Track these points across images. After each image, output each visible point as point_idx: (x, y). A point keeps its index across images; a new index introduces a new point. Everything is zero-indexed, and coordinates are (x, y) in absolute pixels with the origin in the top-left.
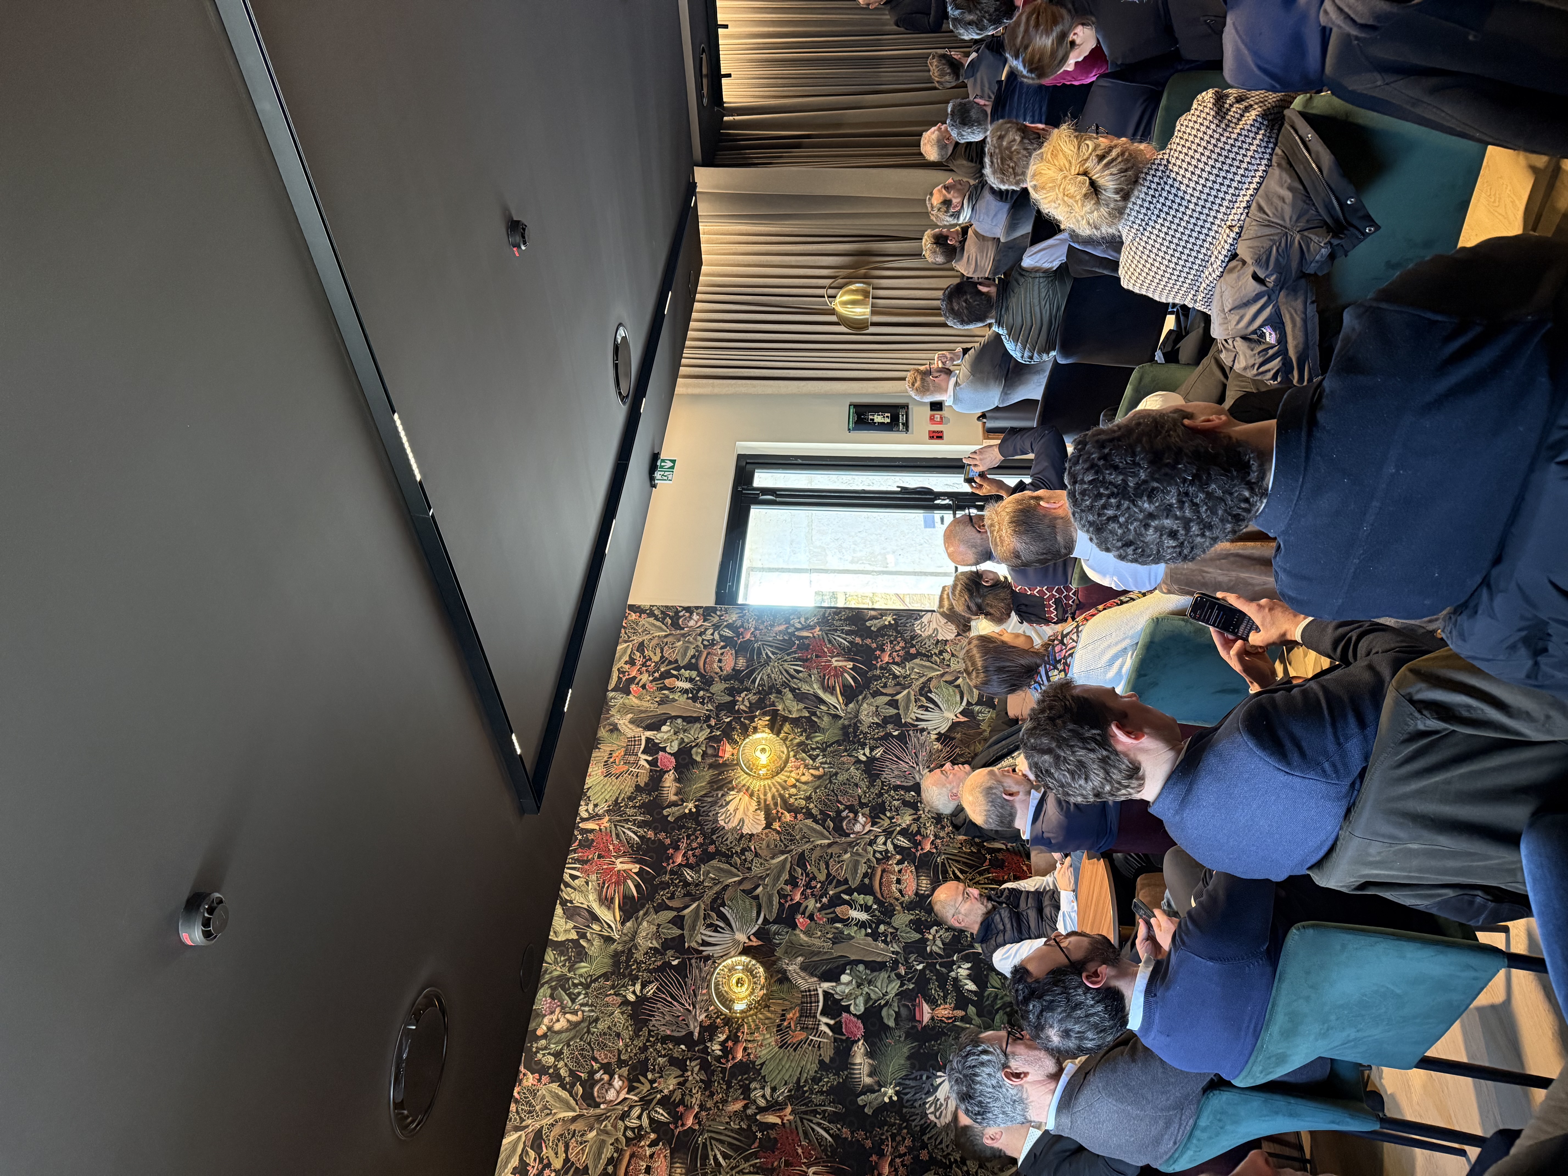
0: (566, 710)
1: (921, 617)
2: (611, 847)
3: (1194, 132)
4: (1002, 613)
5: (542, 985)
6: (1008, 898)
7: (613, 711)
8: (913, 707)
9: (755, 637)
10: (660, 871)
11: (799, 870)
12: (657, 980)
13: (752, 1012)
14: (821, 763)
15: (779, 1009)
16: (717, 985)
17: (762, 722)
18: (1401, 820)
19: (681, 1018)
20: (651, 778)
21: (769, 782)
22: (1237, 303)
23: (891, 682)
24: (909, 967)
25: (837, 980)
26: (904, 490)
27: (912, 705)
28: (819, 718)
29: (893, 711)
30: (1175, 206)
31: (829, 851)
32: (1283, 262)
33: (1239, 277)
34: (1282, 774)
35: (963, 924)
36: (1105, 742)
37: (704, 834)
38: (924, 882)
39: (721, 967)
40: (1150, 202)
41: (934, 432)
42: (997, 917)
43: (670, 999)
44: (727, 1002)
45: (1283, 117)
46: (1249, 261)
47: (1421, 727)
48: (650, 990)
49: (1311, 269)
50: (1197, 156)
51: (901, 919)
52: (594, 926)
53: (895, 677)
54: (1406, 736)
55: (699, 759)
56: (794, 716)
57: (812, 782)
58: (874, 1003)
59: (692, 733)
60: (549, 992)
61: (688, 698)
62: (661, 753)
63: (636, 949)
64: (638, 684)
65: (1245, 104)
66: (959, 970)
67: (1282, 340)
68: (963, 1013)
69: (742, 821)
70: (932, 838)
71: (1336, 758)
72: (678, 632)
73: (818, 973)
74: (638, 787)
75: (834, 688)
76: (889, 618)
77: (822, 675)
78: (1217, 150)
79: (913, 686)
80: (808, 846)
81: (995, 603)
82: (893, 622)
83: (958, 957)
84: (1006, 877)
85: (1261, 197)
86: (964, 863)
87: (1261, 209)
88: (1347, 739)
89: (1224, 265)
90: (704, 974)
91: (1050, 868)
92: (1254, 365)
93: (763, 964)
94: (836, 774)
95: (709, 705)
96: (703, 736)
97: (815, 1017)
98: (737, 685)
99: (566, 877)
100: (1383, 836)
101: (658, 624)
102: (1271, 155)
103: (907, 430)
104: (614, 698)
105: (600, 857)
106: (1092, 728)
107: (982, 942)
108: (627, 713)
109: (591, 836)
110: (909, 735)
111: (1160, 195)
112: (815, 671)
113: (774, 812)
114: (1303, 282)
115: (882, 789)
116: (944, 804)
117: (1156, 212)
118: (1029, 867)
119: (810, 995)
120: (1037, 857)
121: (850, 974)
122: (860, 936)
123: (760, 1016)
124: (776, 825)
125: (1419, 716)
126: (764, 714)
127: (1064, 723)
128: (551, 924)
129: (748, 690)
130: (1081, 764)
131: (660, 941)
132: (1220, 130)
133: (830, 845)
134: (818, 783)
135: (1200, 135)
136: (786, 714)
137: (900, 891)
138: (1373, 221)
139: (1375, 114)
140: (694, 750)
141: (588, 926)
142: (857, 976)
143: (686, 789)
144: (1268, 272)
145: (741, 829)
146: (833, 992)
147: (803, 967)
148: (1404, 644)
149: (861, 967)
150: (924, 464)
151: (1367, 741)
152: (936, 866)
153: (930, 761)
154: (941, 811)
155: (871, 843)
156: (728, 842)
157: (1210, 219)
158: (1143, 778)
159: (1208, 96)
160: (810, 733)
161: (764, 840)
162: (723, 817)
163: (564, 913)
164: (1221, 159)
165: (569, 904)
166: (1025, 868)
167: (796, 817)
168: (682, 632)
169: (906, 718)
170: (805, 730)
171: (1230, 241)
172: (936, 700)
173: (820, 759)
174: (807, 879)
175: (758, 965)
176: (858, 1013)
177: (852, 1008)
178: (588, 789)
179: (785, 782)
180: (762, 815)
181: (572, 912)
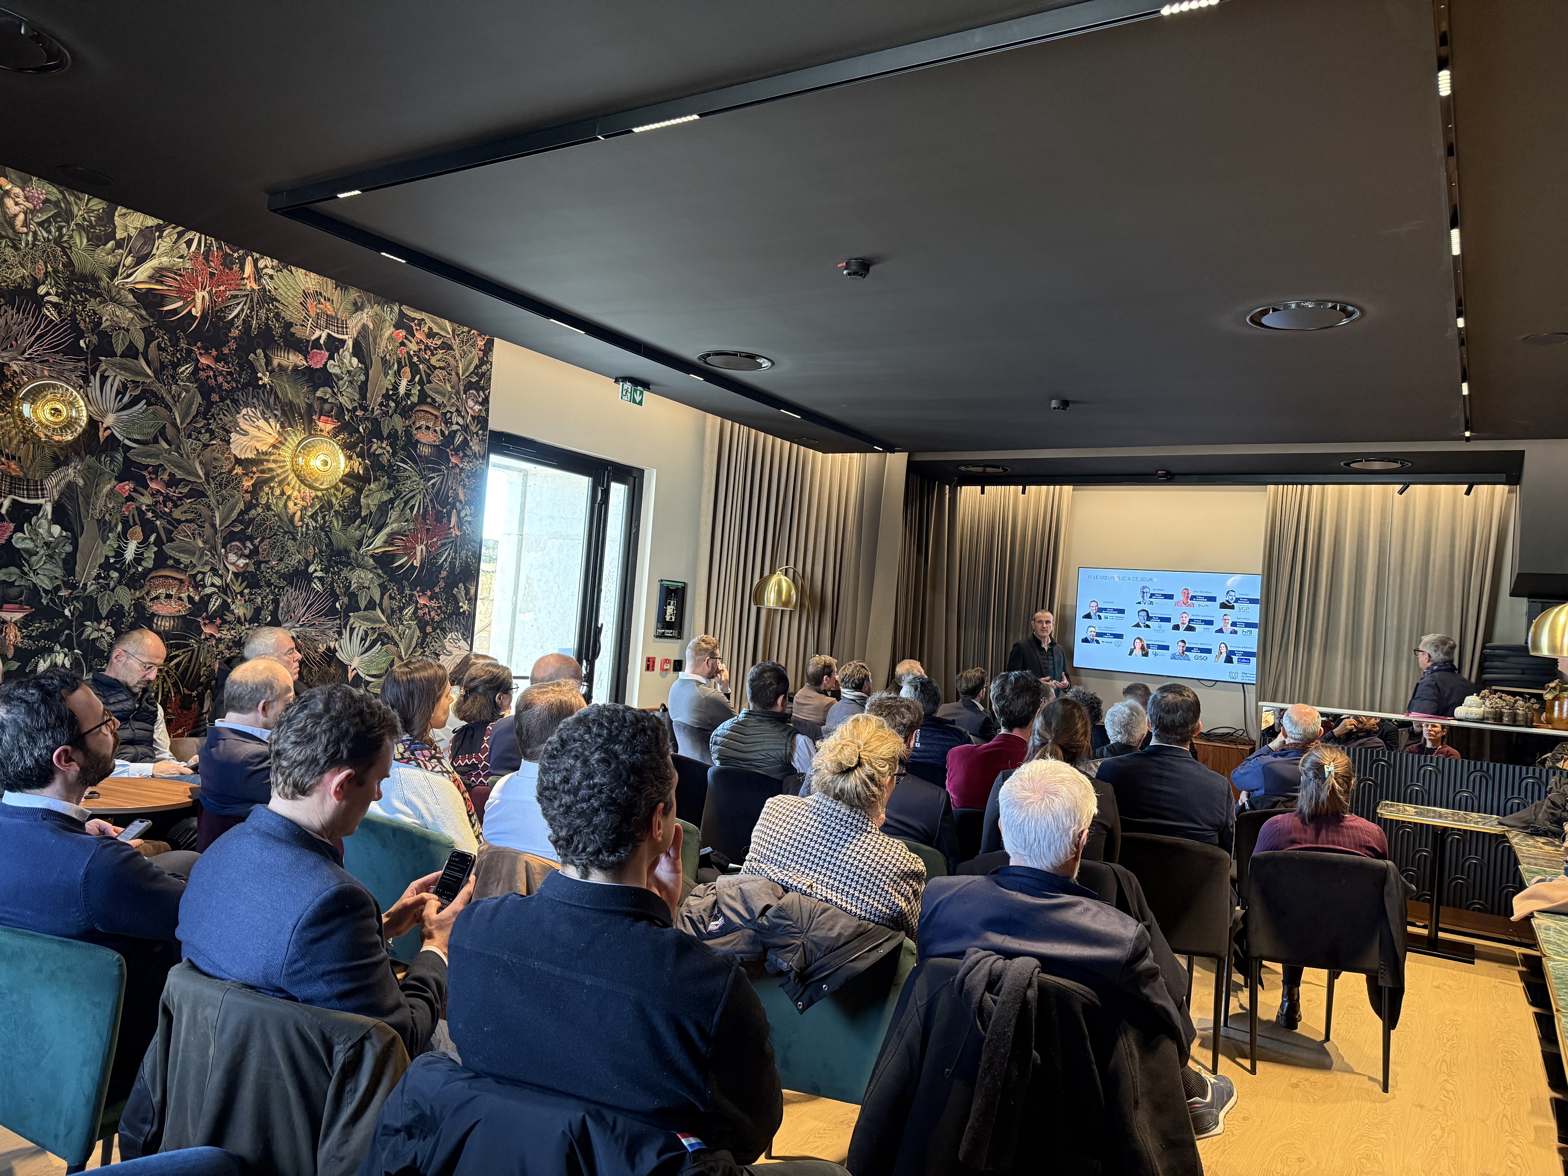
0: (383, 254)
1: (465, 640)
2: (222, 288)
3: (892, 854)
4: (466, 712)
5: (61, 192)
6: (146, 710)
7: (377, 308)
8: (367, 625)
9: (453, 467)
10: (193, 338)
11: (185, 490)
12: (62, 321)
13: (19, 423)
14: (307, 525)
15: (21, 453)
16: (54, 386)
17: (357, 466)
18: (241, 1035)
19: (14, 343)
20: (300, 340)
21: (289, 467)
22: (746, 894)
23: (395, 604)
24: (67, 601)
25: (55, 520)
26: (598, 631)
27: (369, 625)
28: (359, 526)
29: (363, 605)
30: (832, 838)
31: (207, 525)
32: (778, 931)
33: (768, 894)
34: (295, 923)
35: (115, 661)
36: (334, 762)
37: (232, 390)
38: (167, 624)
39: (75, 393)
40: (836, 817)
41: (654, 662)
42: (124, 697)
43: (38, 333)
44: (34, 396)
45: (900, 931)
46: (781, 902)
47: (336, 1049)
48: (51, 313)
49: (771, 956)
50: (872, 856)
51: (125, 597)
52: (130, 259)
53: (401, 609)
54: (328, 1035)
55: (319, 394)
56: (362, 500)
57: (287, 513)
58: (25, 559)
59: (349, 390)
60: (53, 199)
61: (387, 390)
62: (327, 354)
63: (100, 303)
64: (406, 338)
65: (912, 898)
66: (62, 655)
67: (712, 935)
68: (10, 657)
69: (245, 433)
70: (218, 636)
71: (308, 972)
72: (462, 388)
73: (64, 501)
74: (290, 325)
75: (392, 545)
76: (466, 607)
77: (408, 533)
78: (875, 873)
79: (389, 627)
80: (213, 502)
81: (477, 705)
82: (461, 610)
83: (77, 654)
84: (170, 710)
85: (834, 912)
86: (188, 667)
87: (825, 911)
88: (328, 983)
89: (780, 882)
90: (66, 374)
91: (178, 755)
92: (691, 912)
93: (76, 441)
94: (295, 539)
95: (378, 411)
96: (344, 400)
97: (10, 493)
98: (401, 443)
99: (189, 235)
100: (225, 1020)
101: (472, 368)
102: (869, 919)
103: (657, 637)
104: (391, 311)
105: (212, 275)
106: (349, 751)
107: (94, 680)
108: (374, 322)
109: (236, 268)
110: (335, 619)
111: (842, 826)
112: (411, 527)
113: (254, 469)
114: (760, 949)
115: (276, 587)
116: (255, 650)
117: (828, 823)
118: (181, 735)
119: (37, 490)
120: (192, 743)
121: (61, 535)
122: (107, 549)
123: (14, 432)
124: (238, 470)
125: (347, 1046)
126: (366, 469)
127: (356, 725)
128: (137, 210)
129: (394, 454)
130: (311, 738)
131: (109, 330)
132: (891, 875)
133: (213, 526)
134: (285, 519)
135: (889, 859)
136: (365, 492)
137: (157, 598)
138: (808, 1007)
139: (896, 1004)
140: (329, 390)
141: (130, 252)
142: (58, 544)
143: (285, 378)
144: (770, 917)
145: (237, 431)
146: (40, 515)
147: (71, 485)
148: (419, 1036)
149: (69, 548)
150: (623, 651)
151: (325, 1001)
152: (185, 638)
153: (305, 638)
154: (247, 647)
155: (214, 571)
156: (221, 416)
157: (819, 869)
158: (293, 798)
159: (920, 866)
160: (342, 516)
161: (223, 455)
162: (251, 413)
163: (147, 227)
164: (868, 877)
165: (157, 234)
166: (180, 731)
167: (247, 492)
168: (462, 392)
169: (355, 617)
170: (345, 510)
171: (800, 886)
172: (373, 650)
173: (312, 524)
174: (175, 498)
175: (76, 435)
176: (13, 541)
177: (20, 535)
178: (291, 271)
179: (288, 484)
180: (251, 455)
181: (148, 236)
